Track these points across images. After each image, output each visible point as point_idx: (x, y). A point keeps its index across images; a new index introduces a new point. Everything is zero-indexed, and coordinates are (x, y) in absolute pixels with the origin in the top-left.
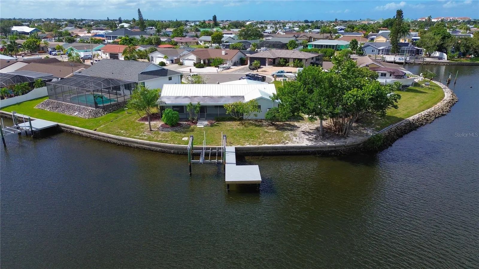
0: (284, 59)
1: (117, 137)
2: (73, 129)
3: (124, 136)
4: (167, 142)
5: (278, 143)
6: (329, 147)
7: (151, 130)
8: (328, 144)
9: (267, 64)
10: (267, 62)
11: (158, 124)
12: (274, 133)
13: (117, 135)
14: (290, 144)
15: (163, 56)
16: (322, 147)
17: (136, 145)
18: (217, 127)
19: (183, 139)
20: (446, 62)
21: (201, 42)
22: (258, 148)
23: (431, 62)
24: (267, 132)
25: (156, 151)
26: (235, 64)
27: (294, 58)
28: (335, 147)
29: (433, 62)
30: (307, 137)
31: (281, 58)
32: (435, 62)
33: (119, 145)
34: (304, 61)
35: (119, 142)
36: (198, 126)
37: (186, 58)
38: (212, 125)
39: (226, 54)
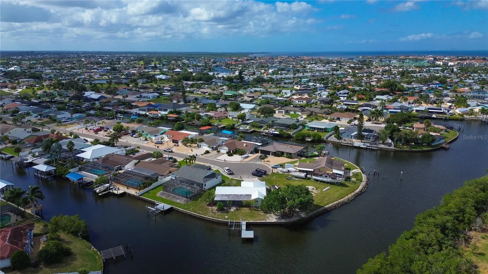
0: (281, 152)
1: (199, 215)
2: (179, 209)
3: (202, 215)
4: (219, 218)
5: (263, 220)
6: (283, 222)
7: (212, 212)
8: (283, 221)
9: (271, 155)
10: (271, 153)
11: (215, 208)
12: (262, 215)
13: (199, 214)
14: (268, 221)
15: (208, 146)
16: (280, 222)
17: (207, 219)
18: (239, 211)
19: (226, 217)
20: (393, 148)
21: (230, 116)
22: (255, 222)
23: (383, 148)
24: (259, 214)
25: (215, 222)
26: (251, 153)
27: (287, 152)
28: (286, 222)
29: (384, 148)
30: (275, 217)
31: (279, 151)
32: (386, 148)
33: (200, 218)
34: (292, 155)
35: (200, 217)
36: (231, 210)
37: (222, 148)
38: (237, 210)
39: (246, 146)
